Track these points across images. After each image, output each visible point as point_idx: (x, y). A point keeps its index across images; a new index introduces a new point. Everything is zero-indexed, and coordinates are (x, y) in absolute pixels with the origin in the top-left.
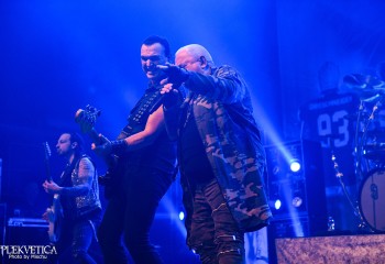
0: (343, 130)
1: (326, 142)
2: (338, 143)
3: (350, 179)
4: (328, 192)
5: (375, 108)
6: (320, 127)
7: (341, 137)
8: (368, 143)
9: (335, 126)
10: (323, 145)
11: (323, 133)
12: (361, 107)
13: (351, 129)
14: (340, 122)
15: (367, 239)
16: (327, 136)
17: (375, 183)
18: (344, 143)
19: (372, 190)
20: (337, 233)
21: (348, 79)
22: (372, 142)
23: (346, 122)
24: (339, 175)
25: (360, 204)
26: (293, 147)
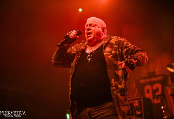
6: (146, 92)
7: (157, 98)
26: (136, 101)
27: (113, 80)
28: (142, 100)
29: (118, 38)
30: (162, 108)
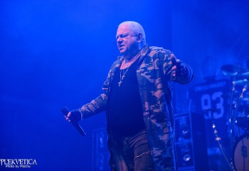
0: (220, 106)
1: (207, 115)
2: (216, 116)
4: (209, 152)
5: (244, 90)
6: (203, 104)
7: (219, 111)
8: (239, 116)
9: (214, 103)
10: (206, 117)
11: (205, 108)
12: (234, 89)
13: (226, 106)
14: (218, 100)
16: (209, 110)
17: (244, 144)
18: (220, 116)
19: (243, 151)
22: (242, 115)
23: (222, 100)
24: (218, 139)
25: (233, 161)
26: (183, 117)
27: (146, 103)
28: (190, 116)
29: (159, 50)
30: (214, 127)
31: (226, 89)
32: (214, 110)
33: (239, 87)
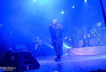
0: (76, 36)
2: (75, 37)
3: (77, 41)
4: (74, 43)
9: (75, 35)
11: (73, 36)
13: (77, 35)
15: (79, 48)
17: (80, 41)
19: (79, 43)
20: (75, 48)
21: (76, 30)
24: (75, 41)
30: (75, 39)
31: (77, 33)
32: (75, 36)
33: (79, 33)
